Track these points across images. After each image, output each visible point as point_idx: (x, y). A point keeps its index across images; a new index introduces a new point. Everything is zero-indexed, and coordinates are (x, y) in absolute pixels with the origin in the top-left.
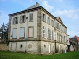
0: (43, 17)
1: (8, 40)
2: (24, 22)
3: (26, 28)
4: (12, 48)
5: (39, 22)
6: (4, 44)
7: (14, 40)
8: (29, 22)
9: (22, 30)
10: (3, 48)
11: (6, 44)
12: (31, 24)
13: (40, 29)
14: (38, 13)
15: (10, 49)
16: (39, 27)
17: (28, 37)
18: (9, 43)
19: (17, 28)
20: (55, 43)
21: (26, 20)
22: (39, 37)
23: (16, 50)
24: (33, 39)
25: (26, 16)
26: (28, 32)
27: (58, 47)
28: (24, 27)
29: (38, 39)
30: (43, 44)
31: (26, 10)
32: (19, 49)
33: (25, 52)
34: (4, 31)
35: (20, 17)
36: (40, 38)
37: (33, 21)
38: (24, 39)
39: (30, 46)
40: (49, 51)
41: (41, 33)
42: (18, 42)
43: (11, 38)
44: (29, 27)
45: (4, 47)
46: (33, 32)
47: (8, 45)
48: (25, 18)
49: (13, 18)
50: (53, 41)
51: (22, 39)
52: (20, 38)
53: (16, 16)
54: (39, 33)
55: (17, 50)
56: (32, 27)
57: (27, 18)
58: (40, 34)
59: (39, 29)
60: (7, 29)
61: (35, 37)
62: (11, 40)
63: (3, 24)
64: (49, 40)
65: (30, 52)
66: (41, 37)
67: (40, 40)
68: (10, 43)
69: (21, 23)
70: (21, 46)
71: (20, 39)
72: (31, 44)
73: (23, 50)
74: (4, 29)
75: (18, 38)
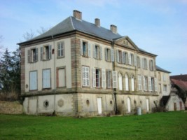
0: (82, 47)
1: (22, 94)
2: (49, 58)
3: (53, 70)
4: (31, 109)
5: (74, 60)
6: (15, 102)
7: (33, 93)
8: (58, 58)
9: (47, 74)
10: (13, 109)
11: (17, 102)
12: (60, 63)
13: (76, 73)
14: (72, 42)
15: (26, 110)
16: (74, 69)
17: (58, 88)
18: (24, 99)
19: (36, 71)
20: (115, 94)
21: (53, 55)
22: (74, 87)
23: (37, 111)
24: (65, 90)
25: (52, 48)
26: (57, 78)
27: (123, 102)
28: (50, 69)
29: (73, 90)
30: (82, 98)
31: (51, 37)
32: (42, 110)
33: (54, 114)
34: (10, 69)
35: (41, 48)
36: (76, 88)
37: (64, 57)
38: (50, 91)
39: (61, 104)
40: (97, 111)
41: (78, 79)
42: (40, 97)
43: (27, 90)
44: (58, 69)
45: (15, 107)
46: (65, 77)
47: (22, 104)
48: (50, 51)
49: (29, 51)
50: (110, 90)
51: (46, 91)
52: (43, 89)
53: (33, 47)
54: (74, 79)
55: (39, 112)
56: (63, 68)
57: (53, 50)
58: (76, 80)
59: (74, 72)
60: (18, 64)
61: (69, 86)
62: (27, 94)
63: (7, 53)
64: (97, 90)
65: (62, 113)
66: (79, 86)
67: (76, 92)
68: (26, 99)
69: (44, 60)
70: (47, 104)
71: (43, 92)
72: (63, 99)
73: (50, 110)
74: (9, 64)
75: (40, 89)
